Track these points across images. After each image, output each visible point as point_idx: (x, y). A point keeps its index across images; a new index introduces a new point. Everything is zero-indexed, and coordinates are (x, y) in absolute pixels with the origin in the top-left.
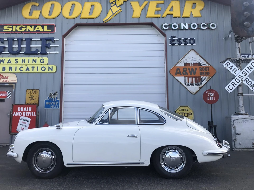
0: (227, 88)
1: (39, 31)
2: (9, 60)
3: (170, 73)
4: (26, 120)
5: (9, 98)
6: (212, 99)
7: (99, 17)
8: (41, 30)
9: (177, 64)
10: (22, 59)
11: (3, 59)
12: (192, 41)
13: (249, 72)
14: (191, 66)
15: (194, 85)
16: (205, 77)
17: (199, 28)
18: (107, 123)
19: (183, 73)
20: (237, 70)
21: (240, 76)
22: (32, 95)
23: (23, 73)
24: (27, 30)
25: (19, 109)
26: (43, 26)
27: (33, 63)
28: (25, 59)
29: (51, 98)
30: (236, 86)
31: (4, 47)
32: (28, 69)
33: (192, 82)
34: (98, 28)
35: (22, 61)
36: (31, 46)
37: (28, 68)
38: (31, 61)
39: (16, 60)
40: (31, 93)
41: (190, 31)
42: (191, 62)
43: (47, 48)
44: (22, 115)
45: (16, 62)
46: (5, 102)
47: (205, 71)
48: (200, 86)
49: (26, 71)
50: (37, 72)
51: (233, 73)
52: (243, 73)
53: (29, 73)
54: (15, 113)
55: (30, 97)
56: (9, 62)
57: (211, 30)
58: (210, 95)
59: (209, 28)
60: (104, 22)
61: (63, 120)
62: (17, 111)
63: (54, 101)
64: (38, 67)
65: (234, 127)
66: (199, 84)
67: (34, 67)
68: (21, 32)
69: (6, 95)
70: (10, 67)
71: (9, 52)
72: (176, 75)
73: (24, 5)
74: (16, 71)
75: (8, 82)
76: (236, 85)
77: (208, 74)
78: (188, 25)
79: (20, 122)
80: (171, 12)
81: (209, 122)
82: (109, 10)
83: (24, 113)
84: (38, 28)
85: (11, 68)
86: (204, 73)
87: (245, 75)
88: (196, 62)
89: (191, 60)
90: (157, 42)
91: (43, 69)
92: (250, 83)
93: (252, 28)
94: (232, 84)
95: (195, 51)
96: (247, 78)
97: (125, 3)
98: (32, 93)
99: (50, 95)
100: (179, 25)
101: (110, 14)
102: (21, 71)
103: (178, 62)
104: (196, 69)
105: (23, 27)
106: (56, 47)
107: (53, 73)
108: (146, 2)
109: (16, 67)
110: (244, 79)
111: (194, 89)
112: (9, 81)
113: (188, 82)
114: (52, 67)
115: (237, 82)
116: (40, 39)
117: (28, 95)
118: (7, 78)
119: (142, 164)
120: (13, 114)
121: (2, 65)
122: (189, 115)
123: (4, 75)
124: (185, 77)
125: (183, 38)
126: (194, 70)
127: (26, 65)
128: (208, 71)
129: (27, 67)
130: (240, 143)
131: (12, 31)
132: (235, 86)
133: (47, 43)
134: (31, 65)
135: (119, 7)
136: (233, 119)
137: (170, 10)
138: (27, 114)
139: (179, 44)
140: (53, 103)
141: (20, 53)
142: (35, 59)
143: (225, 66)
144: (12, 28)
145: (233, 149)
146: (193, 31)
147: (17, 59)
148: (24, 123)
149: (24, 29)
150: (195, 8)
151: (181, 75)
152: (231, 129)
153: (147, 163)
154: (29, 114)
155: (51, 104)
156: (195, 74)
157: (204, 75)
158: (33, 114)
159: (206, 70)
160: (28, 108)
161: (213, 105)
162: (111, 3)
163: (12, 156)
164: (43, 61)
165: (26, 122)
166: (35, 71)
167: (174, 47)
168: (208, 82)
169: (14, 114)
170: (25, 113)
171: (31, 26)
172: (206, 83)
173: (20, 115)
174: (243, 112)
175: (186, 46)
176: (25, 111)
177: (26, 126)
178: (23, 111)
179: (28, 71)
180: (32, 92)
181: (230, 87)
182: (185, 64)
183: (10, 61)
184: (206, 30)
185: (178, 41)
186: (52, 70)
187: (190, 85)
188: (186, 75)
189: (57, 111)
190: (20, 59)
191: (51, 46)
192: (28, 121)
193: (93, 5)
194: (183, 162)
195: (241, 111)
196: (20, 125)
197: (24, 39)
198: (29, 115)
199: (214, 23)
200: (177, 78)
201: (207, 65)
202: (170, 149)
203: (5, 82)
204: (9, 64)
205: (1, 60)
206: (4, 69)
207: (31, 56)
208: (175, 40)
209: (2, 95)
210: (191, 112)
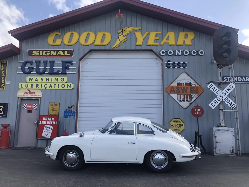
0: (210, 105)
1: (60, 55)
2: (37, 78)
3: (166, 91)
4: (50, 128)
5: (35, 109)
6: (198, 113)
7: (109, 45)
8: (62, 54)
9: (171, 83)
10: (47, 78)
11: (32, 77)
12: (184, 65)
13: (228, 93)
14: (183, 85)
15: (185, 101)
16: (194, 95)
17: (190, 54)
18: (114, 133)
19: (176, 91)
20: (218, 90)
21: (221, 96)
22: (54, 107)
23: (47, 89)
24: (51, 55)
25: (44, 119)
26: (63, 51)
27: (55, 81)
28: (49, 78)
30: (218, 104)
31: (33, 68)
32: (51, 86)
33: (184, 98)
34: (108, 53)
35: (47, 79)
36: (54, 67)
38: (53, 79)
41: (183, 56)
42: (183, 82)
43: (67, 70)
44: (46, 124)
45: (42, 80)
46: (32, 112)
47: (194, 90)
48: (190, 102)
49: (49, 87)
51: (215, 93)
52: (223, 93)
54: (41, 122)
55: (52, 108)
56: (37, 81)
57: (200, 56)
58: (197, 110)
60: (113, 49)
61: (78, 128)
62: (42, 120)
63: (71, 112)
64: (59, 85)
65: (215, 137)
66: (189, 101)
67: (56, 84)
68: (47, 56)
69: (33, 107)
70: (37, 84)
71: (36, 72)
72: (171, 92)
73: (49, 34)
74: (41, 87)
76: (217, 102)
77: (197, 92)
78: (181, 52)
79: (45, 129)
80: (167, 41)
81: (195, 132)
82: (117, 40)
83: (48, 122)
84: (60, 53)
86: (194, 91)
87: (225, 95)
88: (188, 82)
89: (183, 80)
90: (155, 65)
91: (63, 86)
92: (229, 101)
93: (230, 58)
94: (214, 102)
95: (186, 73)
96: (226, 98)
97: (130, 33)
99: (68, 108)
100: (173, 51)
101: (118, 42)
102: (45, 88)
104: (187, 88)
105: (48, 52)
106: (74, 68)
107: (71, 89)
108: (147, 33)
109: (42, 84)
110: (223, 98)
111: (185, 105)
112: (36, 95)
113: (181, 98)
114: (70, 85)
115: (219, 101)
116: (61, 62)
117: (51, 108)
118: (34, 93)
119: (138, 162)
121: (31, 83)
122: (181, 126)
123: (32, 91)
124: (178, 95)
125: (177, 63)
126: (186, 88)
127: (50, 83)
128: (197, 90)
129: (50, 84)
130: (219, 150)
131: (39, 55)
132: (216, 104)
133: (67, 65)
134: (53, 83)
135: (125, 36)
136: (214, 130)
137: (167, 40)
138: (50, 123)
139: (174, 68)
140: (70, 114)
141: (45, 73)
142: (56, 78)
143: (209, 88)
144: (39, 53)
145: (214, 155)
146: (185, 56)
147: (43, 78)
148: (48, 130)
149: (48, 54)
150: (187, 38)
151: (174, 93)
152: (213, 138)
153: (141, 161)
154: (52, 123)
155: (69, 115)
156: (186, 92)
157: (193, 93)
158: (55, 123)
160: (51, 118)
161: (199, 118)
162: (119, 34)
163: (49, 155)
164: (63, 80)
165: (50, 129)
166: (57, 87)
167: (169, 69)
168: (197, 99)
169: (40, 123)
170: (49, 122)
171: (54, 51)
172: (195, 100)
173: (44, 124)
174: (223, 124)
175: (180, 69)
176: (49, 121)
177: (49, 133)
179: (51, 88)
180: (53, 105)
181: (213, 105)
182: (178, 84)
184: (196, 56)
185: (173, 65)
186: (70, 87)
187: (182, 101)
188: (179, 93)
189: (74, 121)
190: (45, 78)
191: (69, 67)
193: (104, 35)
194: (167, 162)
195: (221, 123)
196: (45, 131)
197: (48, 62)
198: (51, 124)
199: (202, 51)
200: (171, 95)
201: (196, 84)
202: (158, 153)
203: (33, 96)
204: (36, 81)
205: (30, 79)
206: (32, 86)
207: (53, 75)
208: (171, 64)
209: (30, 107)
210: (183, 123)
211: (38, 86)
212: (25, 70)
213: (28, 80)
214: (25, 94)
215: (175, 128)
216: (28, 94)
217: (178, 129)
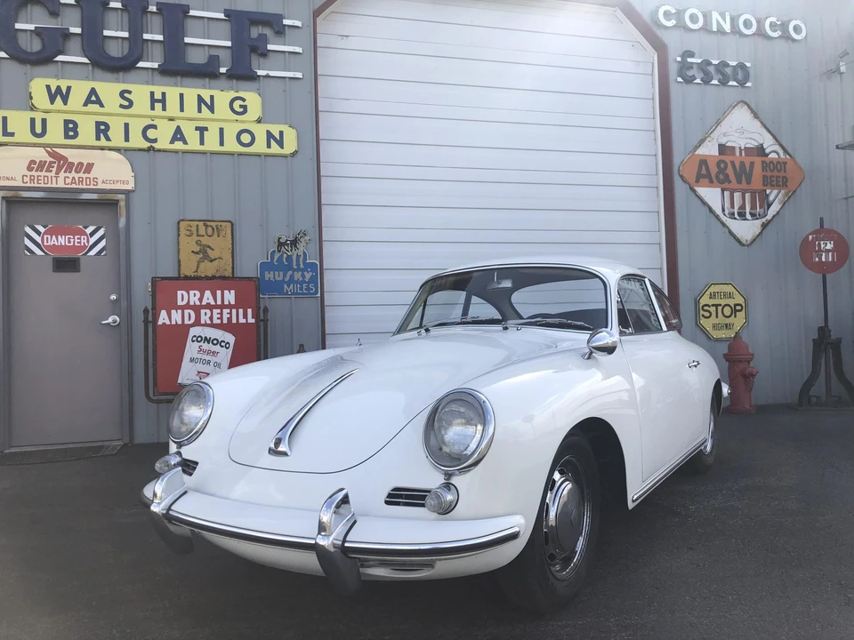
2: (93, 91)
3: (681, 176)
4: (219, 342)
5: (101, 253)
6: (827, 257)
9: (699, 146)
10: (152, 94)
11: (64, 84)
14: (738, 153)
15: (748, 216)
16: (775, 192)
19: (717, 177)
22: (203, 243)
23: (159, 151)
25: (182, 297)
27: (200, 111)
28: (164, 94)
29: (285, 255)
31: (66, 35)
32: (178, 135)
33: (743, 207)
35: (153, 101)
37: (178, 130)
38: (191, 102)
39: (126, 95)
40: (198, 235)
41: (735, 39)
42: (739, 142)
43: (254, 56)
44: (197, 323)
45: (126, 103)
46: (78, 271)
47: (775, 173)
48: (764, 220)
49: (172, 142)
50: (218, 148)
53: (185, 152)
54: (163, 313)
55: (197, 249)
56: (93, 102)
57: (791, 42)
58: (822, 246)
59: (786, 37)
62: (172, 305)
63: (295, 267)
64: (221, 130)
66: (759, 215)
67: (206, 129)
69: (84, 240)
70: (98, 124)
72: (698, 182)
74: (127, 140)
75: (92, 187)
77: (782, 183)
79: (191, 349)
83: (203, 311)
85: (102, 127)
86: (774, 179)
88: (752, 144)
89: (738, 134)
91: (246, 138)
95: (748, 106)
98: (204, 234)
99: (280, 244)
102: (149, 144)
103: (702, 141)
104: (752, 164)
106: (290, 52)
107: (285, 156)
109: (127, 125)
112: (100, 181)
113: (733, 206)
114: (281, 133)
116: (222, 16)
117: (188, 244)
118: (88, 171)
120: (156, 317)
121: (59, 111)
123: (73, 156)
124: (723, 191)
126: (748, 168)
127: (171, 119)
128: (784, 175)
129: (173, 126)
134: (191, 119)
138: (216, 316)
139: (706, 81)
140: (292, 276)
141: (138, 65)
142: (206, 94)
146: (743, 40)
147: (130, 92)
148: (209, 352)
151: (711, 183)
154: (226, 316)
155: (287, 279)
156: (749, 182)
157: (773, 186)
158: (245, 316)
159: (779, 171)
160: (219, 293)
161: (828, 276)
164: (241, 106)
165: (217, 348)
166: (212, 143)
167: (690, 88)
168: (784, 208)
169: (163, 318)
170: (208, 312)
172: (778, 212)
173: (187, 322)
175: (726, 88)
176: (209, 306)
177: (217, 365)
178: (198, 303)
179: (178, 145)
180: (202, 230)
182: (723, 149)
183: (97, 97)
184: (779, 42)
186: (281, 143)
187: (736, 216)
188: (726, 185)
190: (139, 91)
191: (270, 47)
192: (223, 344)
196: (192, 360)
197: (153, 8)
198: (225, 321)
199: (798, 22)
201: (781, 152)
203: (81, 187)
204: (92, 108)
205: (53, 91)
206: (71, 130)
207: (187, 81)
208: (695, 66)
209: (62, 240)
210: (741, 301)
211: (105, 132)
212: (15, 39)
213: (40, 99)
214: (29, 173)
215: (717, 321)
216: (48, 170)
217: (726, 325)
